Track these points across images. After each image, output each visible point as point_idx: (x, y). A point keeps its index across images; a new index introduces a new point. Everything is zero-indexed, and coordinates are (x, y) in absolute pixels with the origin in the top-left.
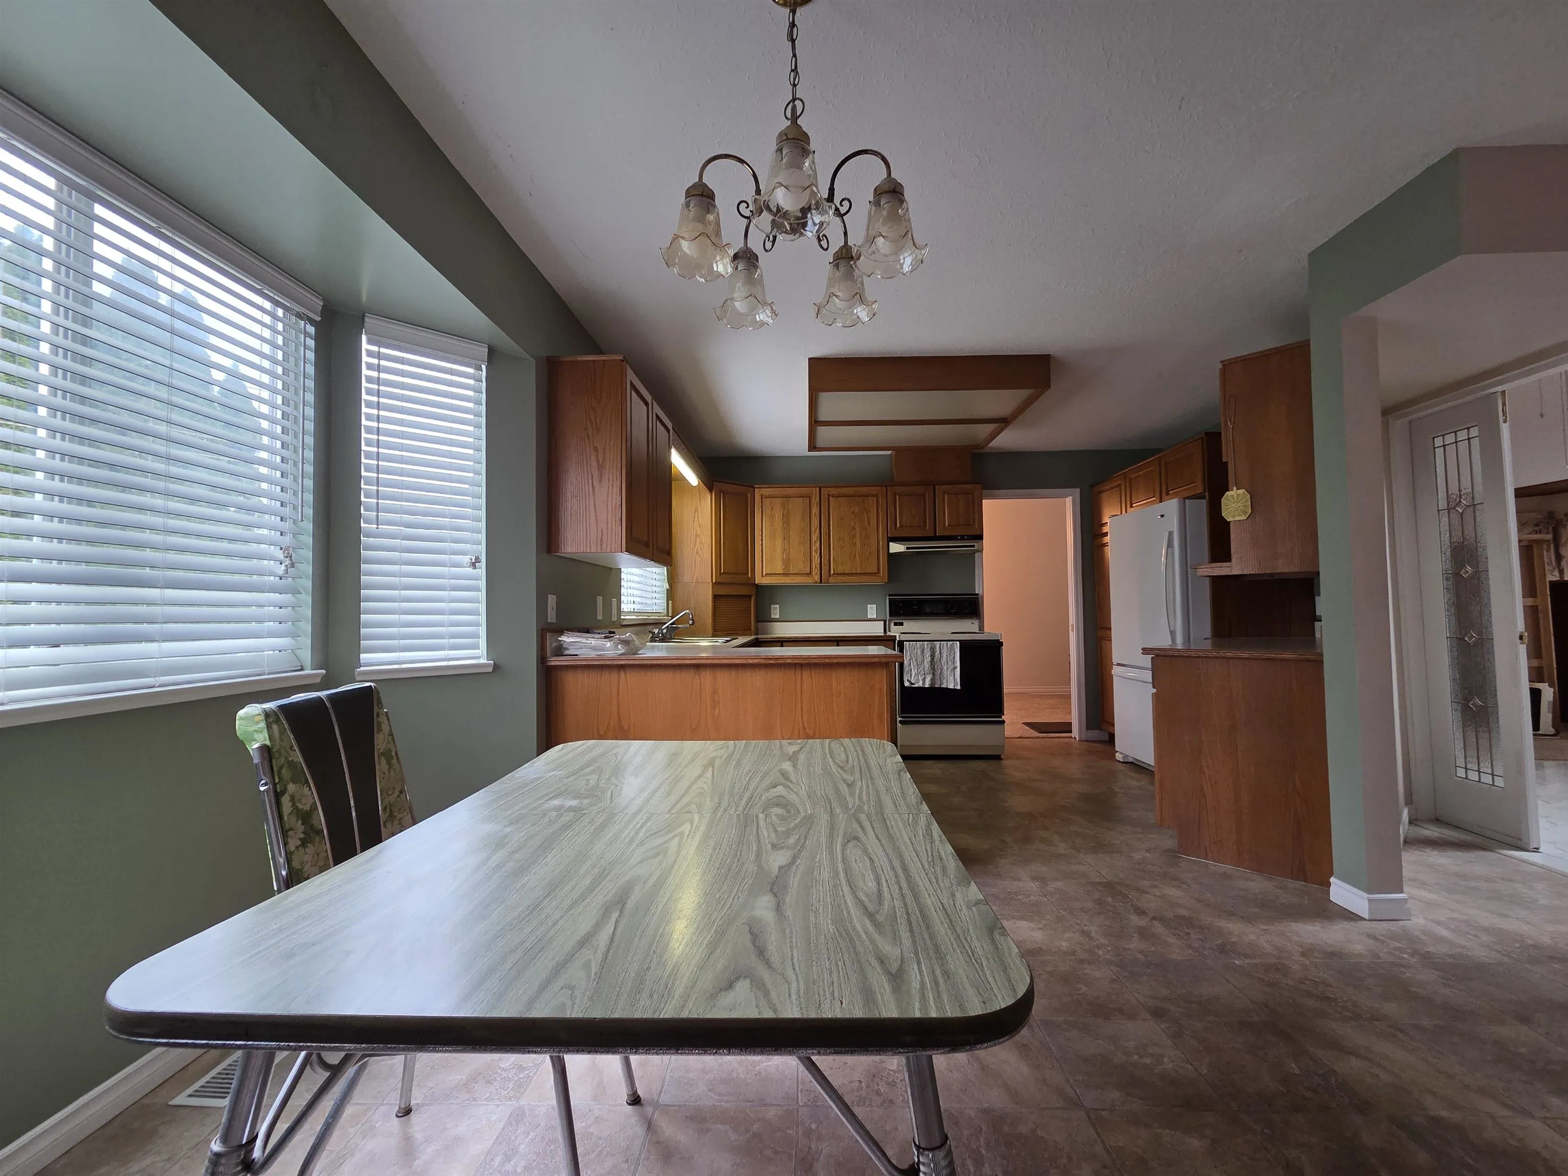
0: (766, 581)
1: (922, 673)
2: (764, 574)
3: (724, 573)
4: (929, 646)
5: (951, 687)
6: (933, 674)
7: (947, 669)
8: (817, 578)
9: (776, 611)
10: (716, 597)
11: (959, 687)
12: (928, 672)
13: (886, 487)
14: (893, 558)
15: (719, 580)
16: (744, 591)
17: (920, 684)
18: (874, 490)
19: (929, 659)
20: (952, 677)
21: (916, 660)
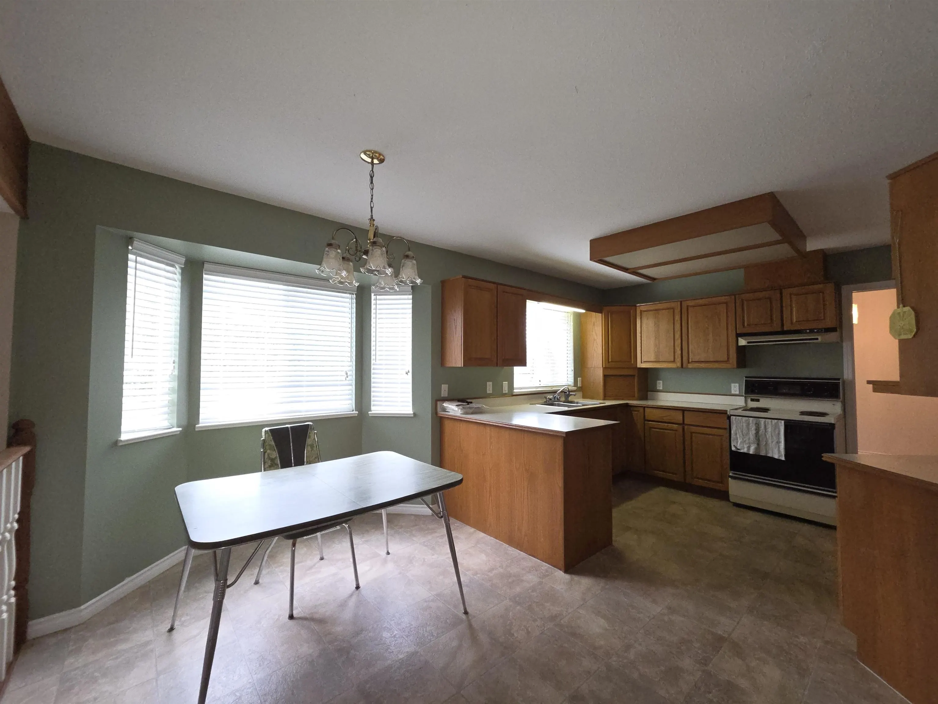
0: (644, 366)
1: (747, 441)
2: (643, 361)
3: (611, 362)
4: (754, 422)
5: (776, 457)
6: (758, 444)
7: (772, 442)
8: (679, 365)
9: (660, 385)
10: (605, 376)
11: (783, 458)
12: (752, 442)
13: (735, 295)
14: (741, 350)
15: (607, 366)
16: (630, 372)
17: (745, 450)
18: (723, 299)
19: (754, 432)
20: (777, 449)
21: (742, 432)
